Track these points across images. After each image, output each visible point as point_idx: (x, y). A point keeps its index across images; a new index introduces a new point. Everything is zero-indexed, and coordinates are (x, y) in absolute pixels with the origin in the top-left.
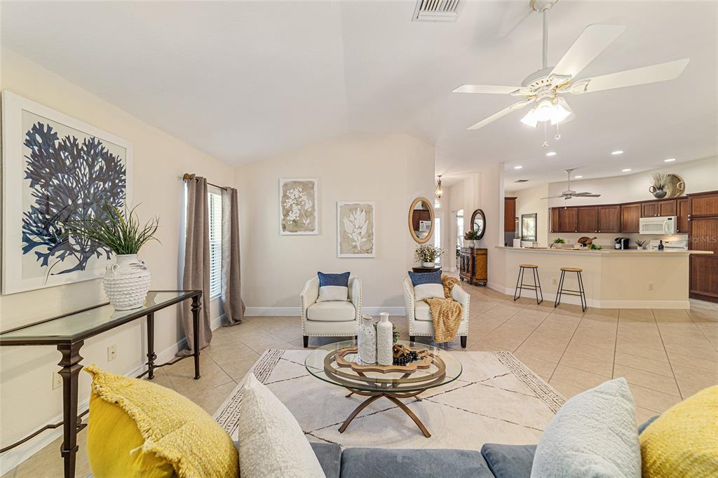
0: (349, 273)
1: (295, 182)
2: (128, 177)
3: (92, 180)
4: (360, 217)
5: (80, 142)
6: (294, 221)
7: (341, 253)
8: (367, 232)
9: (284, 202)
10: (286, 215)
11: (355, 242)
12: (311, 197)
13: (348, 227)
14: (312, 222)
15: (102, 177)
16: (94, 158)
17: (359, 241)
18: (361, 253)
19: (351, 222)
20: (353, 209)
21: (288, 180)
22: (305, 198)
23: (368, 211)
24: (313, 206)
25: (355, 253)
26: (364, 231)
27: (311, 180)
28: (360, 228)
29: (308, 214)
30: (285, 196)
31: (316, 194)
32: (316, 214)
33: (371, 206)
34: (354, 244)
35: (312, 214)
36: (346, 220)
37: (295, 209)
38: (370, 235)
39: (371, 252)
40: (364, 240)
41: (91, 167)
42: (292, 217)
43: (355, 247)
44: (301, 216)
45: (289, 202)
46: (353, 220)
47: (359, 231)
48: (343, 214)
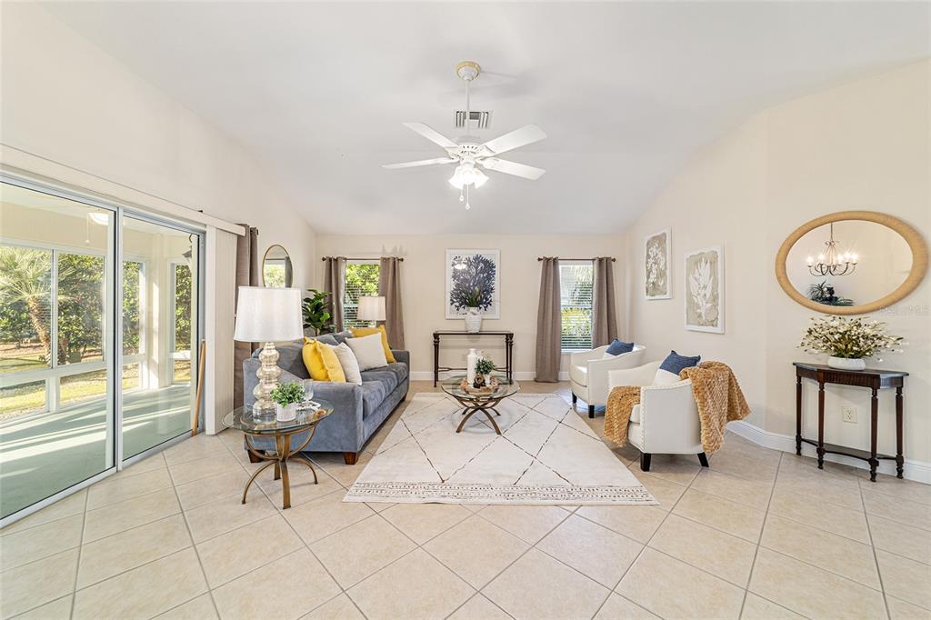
0: (633, 344)
1: (654, 238)
2: (497, 269)
3: (477, 274)
4: (705, 270)
5: (471, 259)
6: (653, 283)
7: (688, 323)
8: (713, 293)
9: (647, 263)
10: (648, 277)
11: (700, 308)
12: (664, 251)
13: (694, 287)
14: (664, 284)
15: (482, 271)
16: (478, 264)
17: (704, 307)
18: (706, 324)
19: (696, 279)
20: (696, 261)
21: (649, 237)
22: (660, 255)
23: (713, 261)
24: (666, 264)
25: (699, 324)
26: (708, 292)
27: (663, 231)
28: (705, 287)
29: (661, 274)
30: (648, 256)
31: (668, 247)
32: (668, 273)
33: (716, 252)
34: (699, 311)
35: (665, 273)
36: (691, 278)
37: (655, 267)
38: (715, 298)
39: (716, 326)
40: (709, 305)
41: (476, 268)
42: (652, 278)
43: (700, 316)
44: (657, 277)
45: (651, 261)
46: (697, 276)
47: (702, 292)
48: (689, 269)
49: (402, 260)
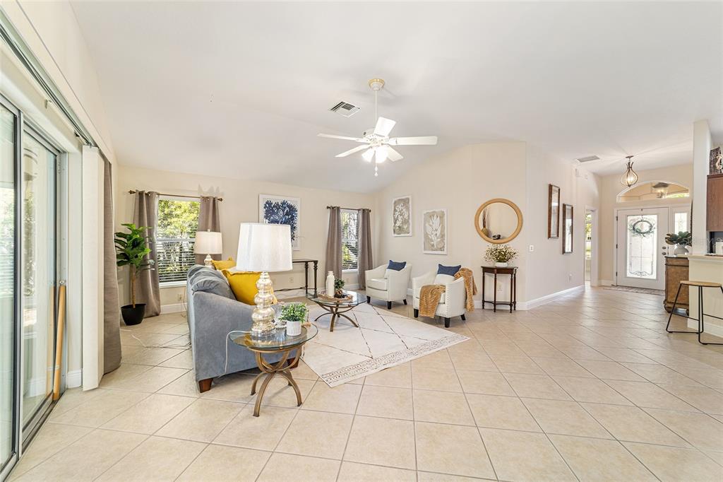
0: (405, 263)
1: (400, 200)
2: (298, 213)
3: (284, 216)
4: (436, 221)
5: (280, 204)
6: (399, 227)
7: (425, 249)
8: (441, 233)
9: (394, 214)
10: (395, 223)
11: (433, 241)
12: (408, 209)
13: (429, 230)
14: (408, 227)
15: (287, 214)
16: (285, 208)
17: (436, 241)
18: (436, 250)
19: (430, 225)
20: (431, 215)
21: (396, 199)
22: (404, 210)
23: (442, 216)
24: (409, 216)
25: (432, 250)
26: (438, 233)
27: (407, 197)
28: (436, 230)
29: (406, 222)
30: (395, 210)
31: (411, 206)
32: (410, 221)
33: (443, 212)
34: (432, 243)
35: (408, 222)
36: (427, 225)
37: (400, 218)
38: (443, 236)
39: (444, 250)
40: (439, 240)
41: (283, 211)
42: (398, 224)
43: (433, 245)
44: (402, 223)
45: (397, 213)
46: (431, 224)
47: (436, 233)
48: (425, 221)
49: (221, 200)
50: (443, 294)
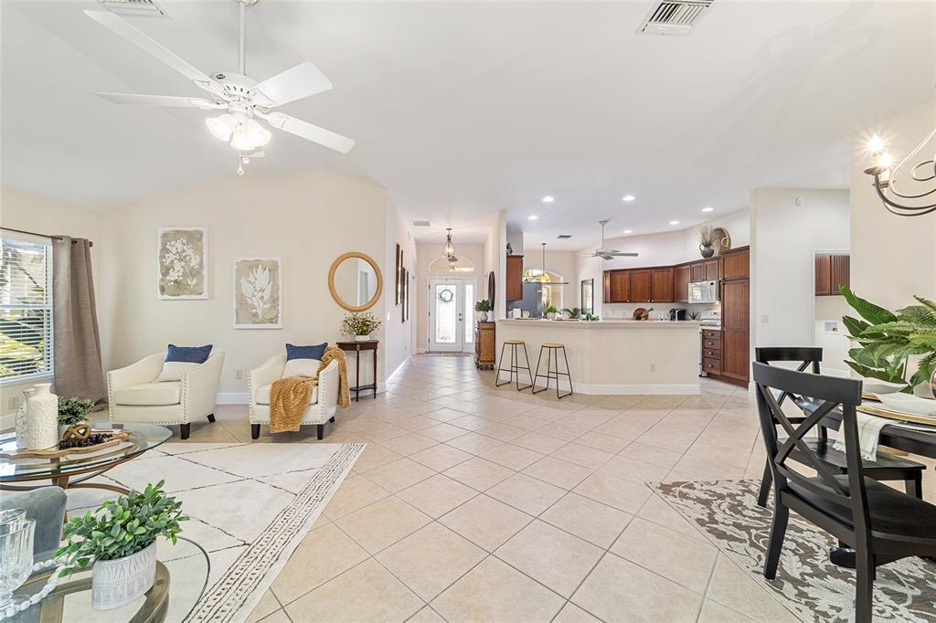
0: (211, 347)
1: (178, 232)
4: (262, 277)
6: (176, 281)
7: (238, 323)
8: (272, 296)
9: (162, 257)
10: (165, 272)
11: (256, 308)
12: (198, 250)
13: (247, 289)
14: (199, 284)
17: (261, 308)
18: (262, 322)
19: (251, 283)
20: (252, 266)
21: (168, 229)
22: (190, 252)
23: (273, 269)
24: (201, 263)
25: (254, 323)
26: (267, 295)
27: (198, 228)
28: (262, 290)
29: (195, 273)
30: (165, 250)
31: (205, 250)
32: (205, 272)
33: (276, 262)
34: (254, 311)
35: (199, 273)
36: (243, 281)
37: (178, 266)
38: (274, 300)
39: (276, 323)
40: (268, 306)
42: (173, 276)
43: (255, 315)
44: (184, 274)
45: (169, 258)
46: (253, 280)
47: (260, 294)
48: (239, 273)
50: (315, 390)
